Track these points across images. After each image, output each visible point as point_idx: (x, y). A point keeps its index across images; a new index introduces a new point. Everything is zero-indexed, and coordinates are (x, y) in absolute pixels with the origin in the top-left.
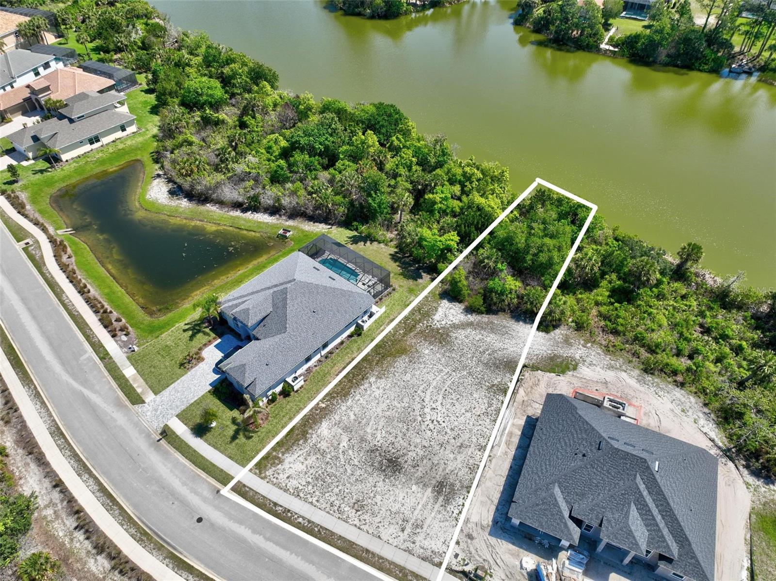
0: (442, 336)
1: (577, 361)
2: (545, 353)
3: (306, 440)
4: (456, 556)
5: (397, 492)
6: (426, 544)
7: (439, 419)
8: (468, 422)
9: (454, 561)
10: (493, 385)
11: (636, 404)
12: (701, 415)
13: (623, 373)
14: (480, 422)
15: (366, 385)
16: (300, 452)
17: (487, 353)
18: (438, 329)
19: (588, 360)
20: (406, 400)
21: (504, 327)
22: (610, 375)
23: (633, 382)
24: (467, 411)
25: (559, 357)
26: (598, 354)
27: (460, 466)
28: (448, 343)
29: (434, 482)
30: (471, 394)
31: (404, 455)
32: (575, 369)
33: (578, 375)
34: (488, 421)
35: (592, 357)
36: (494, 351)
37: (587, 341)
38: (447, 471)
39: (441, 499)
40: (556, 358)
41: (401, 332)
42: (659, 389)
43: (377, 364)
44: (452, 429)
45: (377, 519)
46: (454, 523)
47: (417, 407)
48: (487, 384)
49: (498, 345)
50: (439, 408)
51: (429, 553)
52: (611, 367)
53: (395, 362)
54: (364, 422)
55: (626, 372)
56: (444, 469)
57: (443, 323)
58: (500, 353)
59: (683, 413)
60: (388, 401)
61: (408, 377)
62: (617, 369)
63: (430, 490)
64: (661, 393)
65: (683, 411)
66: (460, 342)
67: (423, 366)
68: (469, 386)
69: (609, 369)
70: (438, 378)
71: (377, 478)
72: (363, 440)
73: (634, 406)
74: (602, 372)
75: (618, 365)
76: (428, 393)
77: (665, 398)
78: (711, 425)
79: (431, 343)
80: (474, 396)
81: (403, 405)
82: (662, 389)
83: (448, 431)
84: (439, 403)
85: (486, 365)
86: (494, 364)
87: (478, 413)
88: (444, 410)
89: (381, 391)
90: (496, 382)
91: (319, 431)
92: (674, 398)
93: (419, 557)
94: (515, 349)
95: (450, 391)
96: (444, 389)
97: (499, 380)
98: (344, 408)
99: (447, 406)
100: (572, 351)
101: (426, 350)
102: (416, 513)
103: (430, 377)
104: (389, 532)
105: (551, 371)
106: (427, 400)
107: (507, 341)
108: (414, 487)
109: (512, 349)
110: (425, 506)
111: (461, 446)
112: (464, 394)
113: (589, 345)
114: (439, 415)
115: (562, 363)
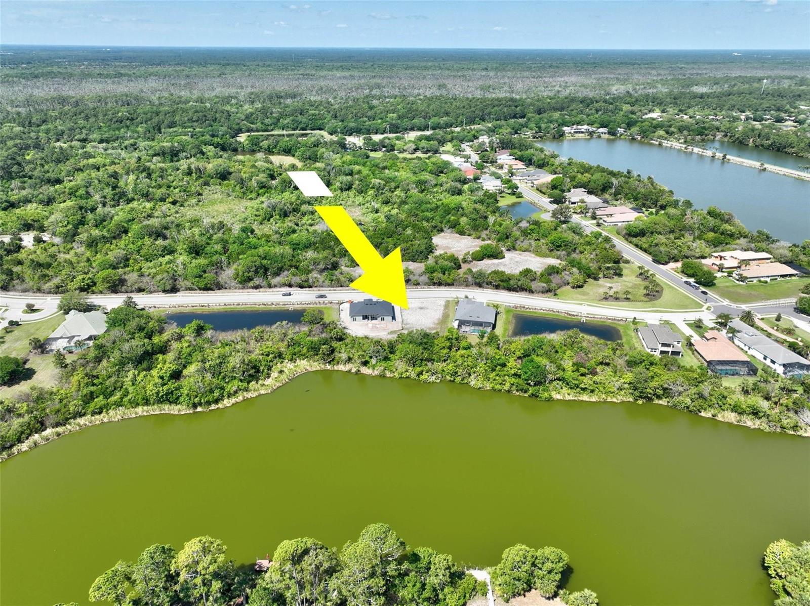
16: (443, 304)
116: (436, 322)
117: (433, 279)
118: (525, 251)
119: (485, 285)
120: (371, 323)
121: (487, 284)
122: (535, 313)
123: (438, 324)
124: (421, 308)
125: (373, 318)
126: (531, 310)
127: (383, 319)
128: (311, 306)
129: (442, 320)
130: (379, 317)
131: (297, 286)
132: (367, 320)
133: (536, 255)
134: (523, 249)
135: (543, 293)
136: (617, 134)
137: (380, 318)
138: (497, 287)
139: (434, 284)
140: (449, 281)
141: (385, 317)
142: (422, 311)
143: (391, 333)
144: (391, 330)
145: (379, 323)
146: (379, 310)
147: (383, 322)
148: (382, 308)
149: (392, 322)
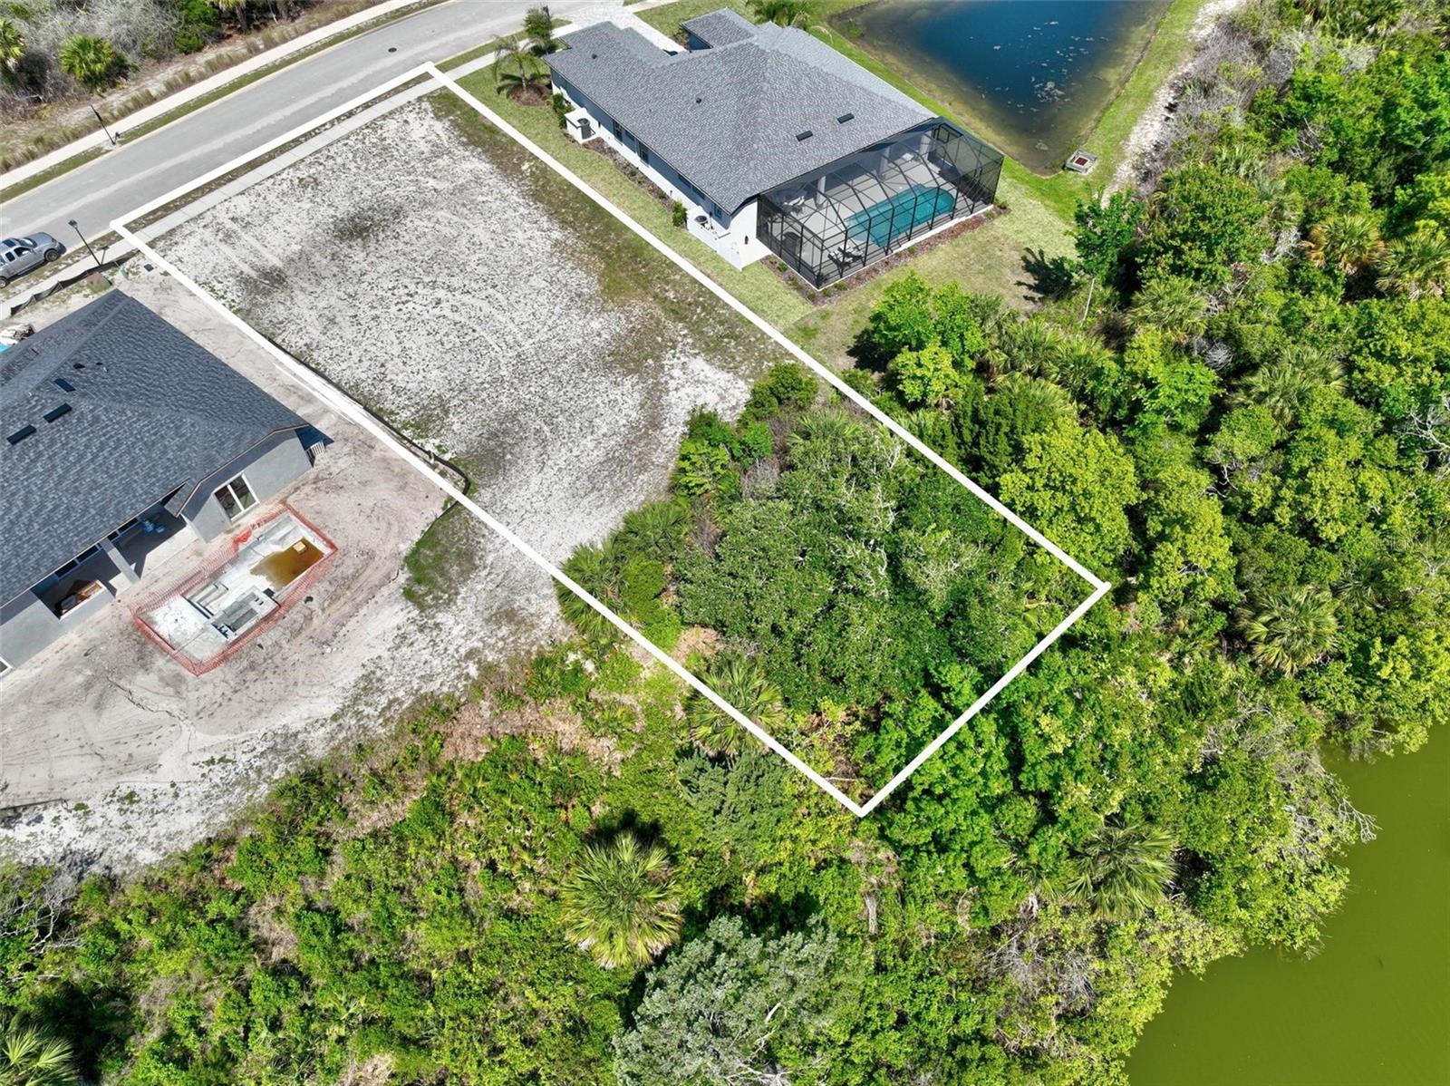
0: (634, 360)
1: (429, 612)
2: (489, 546)
3: (464, 144)
4: (149, 268)
5: (303, 227)
6: (194, 240)
7: (410, 305)
8: (379, 344)
9: (143, 263)
10: (446, 412)
11: (218, 673)
12: (90, 843)
13: (330, 709)
14: (366, 364)
15: (546, 225)
16: (444, 138)
17: (545, 428)
18: (657, 359)
19: (421, 640)
20: (482, 270)
21: (618, 490)
22: (345, 669)
23: (292, 717)
24: (404, 350)
25: (465, 575)
26: (429, 678)
27: (295, 311)
28: (608, 367)
29: (290, 273)
30: (442, 368)
31: (364, 247)
32: (409, 594)
33: (385, 591)
34: (364, 376)
35: (426, 655)
36: (544, 443)
37: (487, 670)
38: (297, 292)
39: (254, 274)
40: (466, 565)
41: (671, 295)
42: (233, 778)
43: (594, 246)
44: (375, 318)
45: (271, 197)
46: (202, 279)
47: (455, 282)
48: (456, 402)
49: (560, 456)
50: (437, 311)
51: (176, 239)
52: (369, 684)
53: (588, 273)
54: (465, 211)
55: (335, 718)
56: (302, 289)
57: (676, 373)
58: (534, 453)
59: (125, 791)
60: (492, 246)
61: (537, 282)
62: (356, 699)
63: (279, 264)
64: (217, 773)
65: (131, 797)
66: (602, 387)
67: (557, 310)
68: (464, 370)
69: (366, 678)
70: (511, 326)
71: (345, 207)
72: (425, 204)
73: (215, 665)
74: (366, 655)
75: (368, 711)
76: (485, 305)
77: (195, 773)
78: (48, 850)
79: (618, 338)
80: (435, 372)
81: (473, 265)
82: (228, 787)
83: (374, 312)
84: (447, 312)
85: (513, 417)
86: (506, 432)
87: (388, 365)
88: (426, 316)
89: (522, 242)
90: (452, 418)
91: (475, 160)
92: (183, 802)
93: (180, 226)
94: (534, 487)
95: (468, 338)
96: (478, 328)
97: (455, 427)
98: (507, 191)
99: (432, 323)
100: (469, 612)
101: (603, 327)
102: (252, 241)
103: (522, 314)
104: (243, 206)
105: (429, 538)
106: (466, 298)
107: (567, 480)
108: (297, 248)
109: (535, 479)
110: (256, 253)
111: (332, 321)
112: (448, 357)
113: (473, 670)
114: (419, 308)
115: (443, 573)
120: (153, 596)
123: (613, 288)
124: (356, 229)
127: (233, 497)
129: (602, 253)
132: (99, 591)
141: (247, 474)
142: (386, 241)
143: (431, 582)
144: (405, 548)
145: (219, 545)
146: (150, 446)
147: (247, 518)
148: (161, 415)
149: (312, 472)
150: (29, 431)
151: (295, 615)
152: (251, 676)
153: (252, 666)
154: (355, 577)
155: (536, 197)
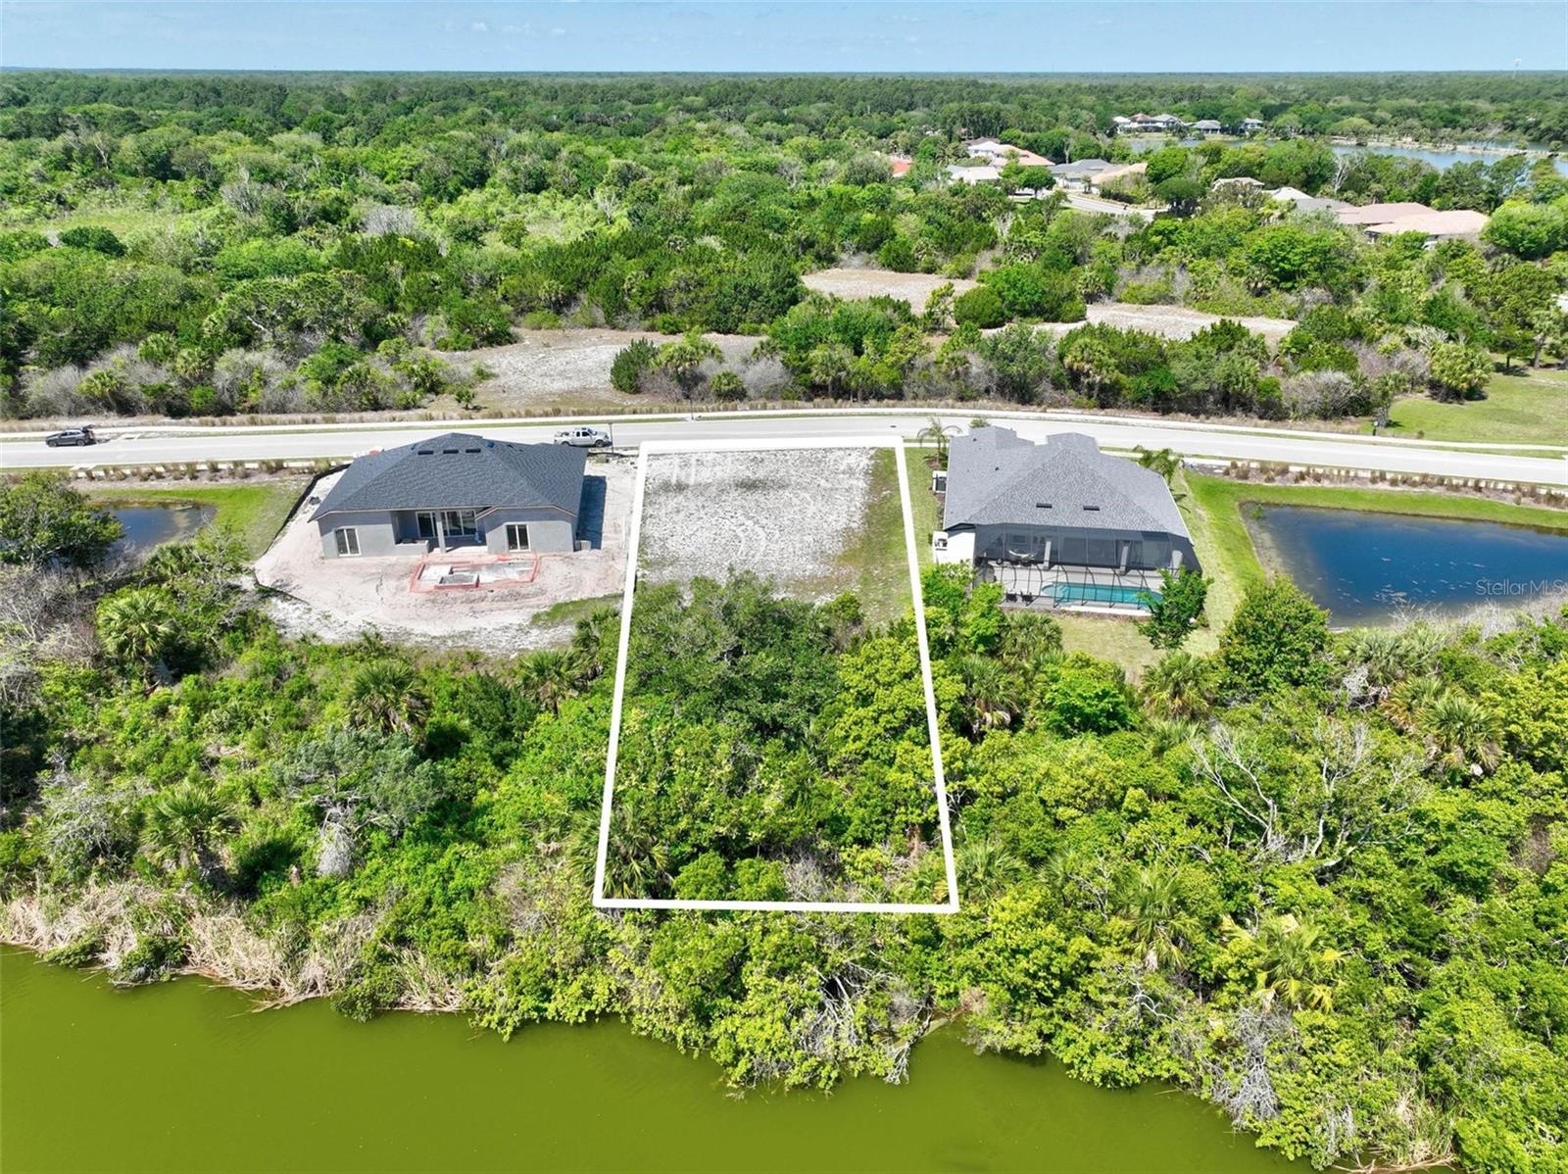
1: (533, 626)
3: (867, 474)
4: (632, 464)
5: (726, 475)
7: (726, 521)
8: (685, 528)
10: (671, 564)
11: (417, 595)
12: (294, 622)
13: (437, 634)
14: (668, 532)
15: (855, 519)
16: (860, 468)
19: (512, 633)
20: (787, 522)
22: (465, 624)
23: (420, 628)
24: (693, 535)
26: (490, 647)
27: (672, 501)
29: (691, 489)
30: (699, 548)
31: (743, 493)
32: (536, 616)
33: (529, 610)
35: (505, 639)
38: (682, 496)
39: (674, 483)
42: (367, 633)
43: (869, 537)
44: (701, 518)
46: (650, 476)
47: (764, 521)
48: (682, 563)
50: (735, 528)
52: (466, 635)
53: (844, 546)
54: (820, 498)
55: (434, 638)
56: (686, 496)
59: (330, 614)
60: (810, 516)
61: (809, 538)
62: (452, 637)
63: (692, 484)
64: (365, 629)
65: (328, 617)
67: (799, 553)
68: (708, 554)
69: (469, 632)
70: (763, 548)
71: (760, 475)
72: (804, 488)
73: (422, 593)
74: (482, 626)
75: (450, 643)
76: (763, 535)
77: (359, 623)
78: (280, 616)
80: (693, 549)
81: (786, 519)
82: (361, 635)
83: (703, 516)
84: (739, 530)
87: (675, 537)
88: (726, 528)
89: (829, 520)
91: (862, 481)
92: (340, 630)
95: (732, 543)
96: (744, 542)
98: (858, 499)
99: (724, 531)
100: (548, 636)
101: (813, 569)
102: (693, 471)
103: (777, 547)
105: (580, 603)
106: (759, 529)
108: (710, 481)
110: (688, 476)
111: (679, 512)
112: (709, 546)
113: (513, 656)
114: (728, 523)
115: (565, 617)
116: (836, 547)
117: (806, 370)
118: (1152, 302)
119: (1045, 388)
120: (440, 562)
121: (1057, 385)
122: (1355, 496)
123: (847, 557)
124: (749, 486)
125: (465, 533)
126: (1326, 484)
127: (517, 538)
128: (164, 485)
129: (867, 541)
130: (494, 525)
131: (154, 410)
132: (424, 544)
133: (1201, 310)
134: (1147, 293)
135: (1324, 416)
136: (1242, 131)
137: (503, 529)
138: (1106, 398)
139: (815, 391)
140: (883, 378)
141: (530, 526)
142: (758, 495)
143: (554, 618)
144: (561, 600)
145: (492, 558)
146: (493, 483)
147: (518, 553)
148: (512, 473)
149: (571, 553)
150: (456, 452)
151: (477, 593)
152: (430, 604)
153: (433, 601)
154: (526, 596)
155: (870, 507)
